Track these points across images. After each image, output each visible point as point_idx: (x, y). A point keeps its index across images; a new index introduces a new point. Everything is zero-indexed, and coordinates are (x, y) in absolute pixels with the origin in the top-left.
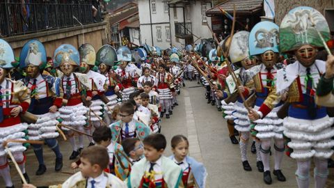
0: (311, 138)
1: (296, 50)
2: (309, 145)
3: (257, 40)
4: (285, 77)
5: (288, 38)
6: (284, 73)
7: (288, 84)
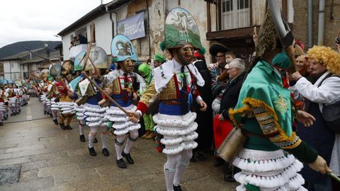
0: (183, 132)
1: (180, 48)
2: (180, 140)
3: (118, 49)
4: (163, 75)
5: (172, 35)
6: (162, 71)
7: (166, 82)
